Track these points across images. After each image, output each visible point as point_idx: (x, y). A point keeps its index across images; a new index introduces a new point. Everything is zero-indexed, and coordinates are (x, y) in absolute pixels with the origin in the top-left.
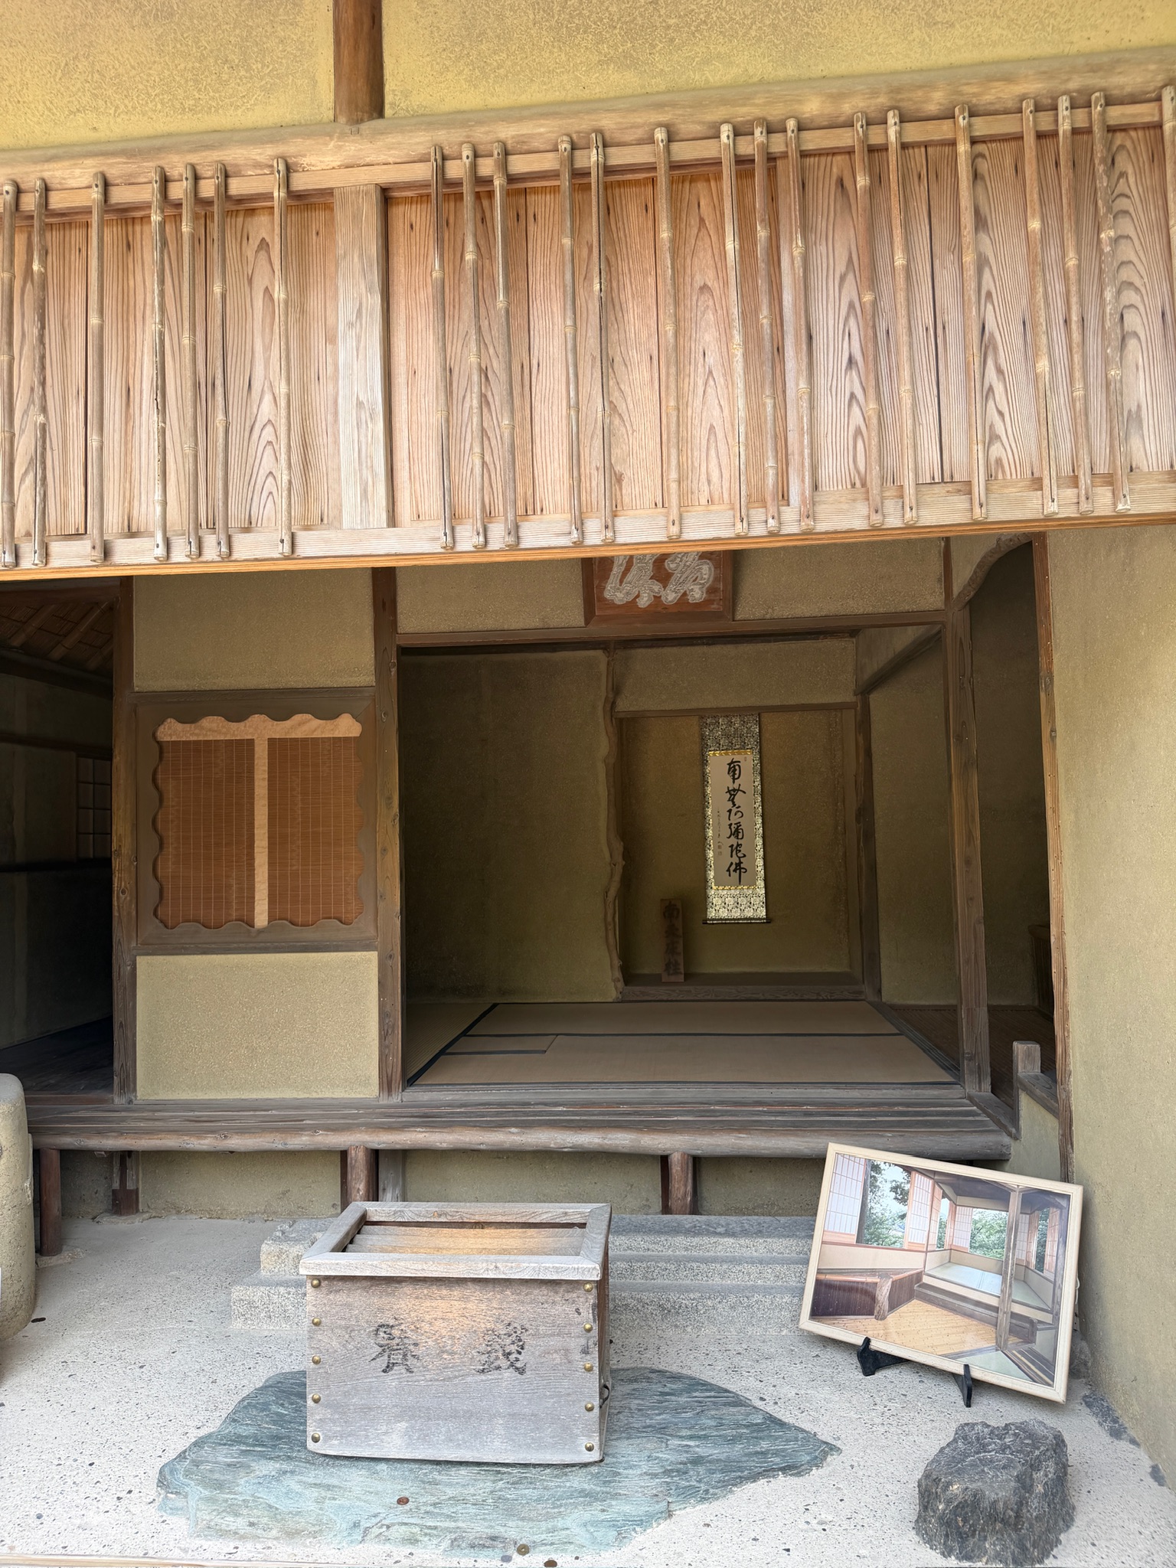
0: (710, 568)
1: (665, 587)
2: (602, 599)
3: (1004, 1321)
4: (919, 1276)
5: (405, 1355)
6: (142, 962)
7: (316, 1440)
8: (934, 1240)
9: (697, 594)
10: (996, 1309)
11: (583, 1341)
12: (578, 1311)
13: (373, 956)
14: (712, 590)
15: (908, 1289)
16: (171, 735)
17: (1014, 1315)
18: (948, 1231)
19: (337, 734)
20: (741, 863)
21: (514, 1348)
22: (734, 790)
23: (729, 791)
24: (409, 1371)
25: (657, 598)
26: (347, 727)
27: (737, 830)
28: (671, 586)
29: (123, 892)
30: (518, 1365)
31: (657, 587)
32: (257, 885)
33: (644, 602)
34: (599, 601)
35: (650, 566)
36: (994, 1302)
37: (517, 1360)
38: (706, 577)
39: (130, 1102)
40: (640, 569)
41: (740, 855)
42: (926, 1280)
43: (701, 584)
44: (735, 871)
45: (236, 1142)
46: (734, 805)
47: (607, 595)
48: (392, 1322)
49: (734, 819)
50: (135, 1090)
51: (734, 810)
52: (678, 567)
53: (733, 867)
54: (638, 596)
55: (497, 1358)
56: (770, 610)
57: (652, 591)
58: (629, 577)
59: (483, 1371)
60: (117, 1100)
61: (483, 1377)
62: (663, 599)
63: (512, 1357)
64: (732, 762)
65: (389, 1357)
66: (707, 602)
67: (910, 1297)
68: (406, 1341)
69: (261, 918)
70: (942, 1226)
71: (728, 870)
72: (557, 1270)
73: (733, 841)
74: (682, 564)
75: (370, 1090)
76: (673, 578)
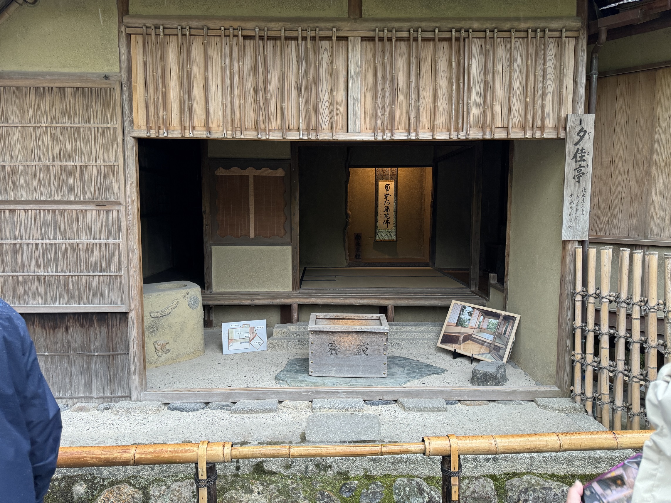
3: (492, 347)
4: (471, 334)
5: (336, 351)
6: (214, 248)
7: (311, 372)
8: (477, 326)
10: (491, 344)
11: (383, 347)
12: (382, 340)
13: (290, 248)
15: (468, 338)
16: (220, 173)
17: (495, 345)
18: (482, 324)
19: (277, 175)
20: (388, 220)
21: (365, 349)
22: (387, 195)
23: (385, 195)
24: (337, 355)
26: (280, 172)
27: (387, 209)
29: (207, 225)
30: (366, 353)
32: (251, 224)
36: (491, 342)
39: (211, 292)
41: (388, 217)
42: (473, 336)
44: (386, 223)
45: (257, 302)
46: (387, 200)
48: (333, 343)
49: (387, 205)
50: (212, 289)
51: (387, 202)
53: (386, 222)
55: (361, 351)
59: (357, 355)
60: (206, 292)
63: (365, 351)
64: (387, 185)
65: (332, 351)
67: (468, 339)
68: (336, 347)
69: (252, 235)
70: (480, 323)
71: (384, 223)
72: (378, 329)
73: (386, 213)
75: (289, 289)
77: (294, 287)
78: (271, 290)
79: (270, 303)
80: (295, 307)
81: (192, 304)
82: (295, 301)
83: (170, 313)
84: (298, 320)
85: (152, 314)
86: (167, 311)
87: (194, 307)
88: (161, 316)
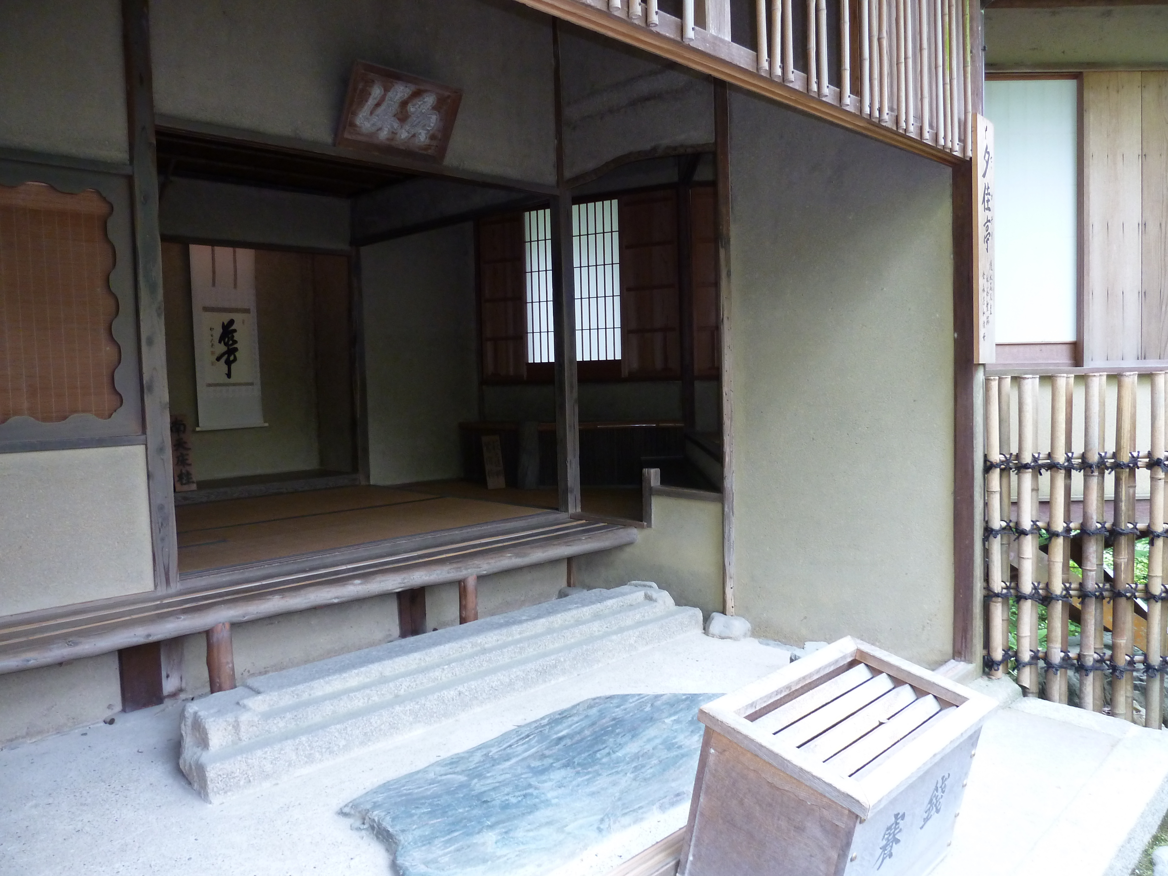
0: (437, 119)
1: (402, 126)
2: (352, 125)
9: (422, 138)
13: (139, 451)
14: (433, 138)
25: (394, 134)
28: (407, 127)
31: (396, 125)
33: (384, 135)
34: (347, 126)
35: (397, 105)
38: (432, 125)
40: (388, 106)
43: (427, 130)
47: (358, 122)
52: (415, 112)
54: (380, 129)
57: (392, 127)
58: (380, 110)
62: (398, 135)
66: (428, 147)
74: (419, 110)
75: (144, 584)
76: (410, 120)
77: (162, 574)
82: (210, 621)
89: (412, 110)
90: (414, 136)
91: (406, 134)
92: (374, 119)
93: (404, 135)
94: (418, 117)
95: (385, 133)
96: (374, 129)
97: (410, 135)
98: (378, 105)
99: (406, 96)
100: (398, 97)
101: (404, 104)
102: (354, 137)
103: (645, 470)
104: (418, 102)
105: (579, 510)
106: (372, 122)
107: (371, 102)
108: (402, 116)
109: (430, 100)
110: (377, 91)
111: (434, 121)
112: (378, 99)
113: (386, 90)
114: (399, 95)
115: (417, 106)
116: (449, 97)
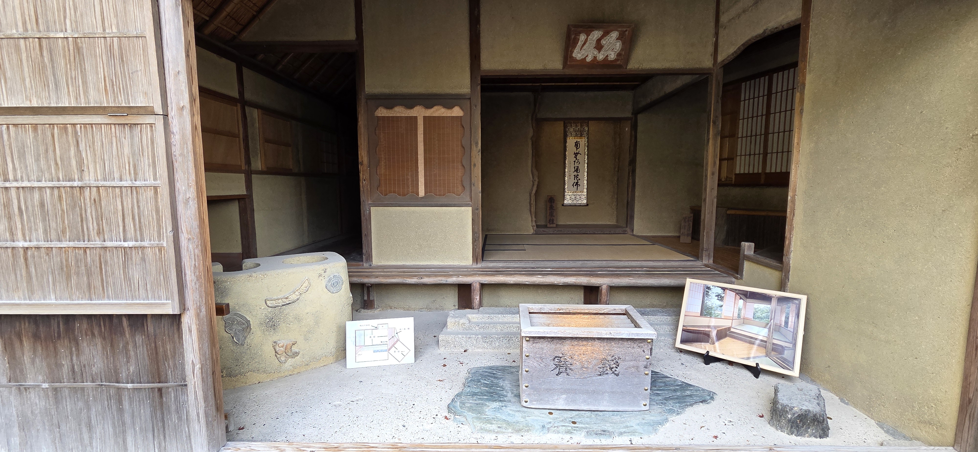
0: (620, 45)
1: (599, 52)
2: (571, 57)
3: (769, 346)
4: (729, 329)
5: (566, 369)
6: (373, 209)
7: (526, 402)
8: (736, 315)
9: (612, 56)
11: (645, 363)
12: (644, 351)
13: (470, 209)
14: (619, 55)
16: (381, 114)
18: (743, 312)
19: (453, 115)
20: (578, 182)
21: (614, 366)
22: (577, 153)
23: (575, 154)
24: (568, 374)
25: (595, 57)
26: (457, 112)
27: (577, 169)
28: (602, 52)
29: (364, 181)
30: (616, 372)
31: (596, 52)
32: (419, 179)
33: (589, 59)
34: (570, 58)
35: (595, 42)
36: (765, 339)
37: (616, 370)
38: (618, 48)
39: (371, 265)
40: (590, 43)
41: (578, 179)
42: (732, 330)
43: (615, 51)
44: (575, 185)
45: (426, 280)
46: (576, 159)
47: (574, 55)
48: (561, 355)
49: (576, 165)
50: (372, 260)
51: (577, 161)
52: (606, 43)
54: (587, 56)
55: (607, 370)
56: (641, 65)
57: (593, 54)
58: (585, 47)
59: (600, 375)
60: (365, 265)
61: (600, 377)
62: (598, 58)
63: (613, 370)
64: (577, 142)
65: (559, 369)
66: (616, 60)
68: (567, 363)
69: (422, 192)
70: (740, 310)
71: (573, 185)
72: (637, 334)
73: (575, 173)
74: (608, 42)
75: (469, 262)
76: (603, 48)
77: (475, 259)
78: (446, 264)
79: (444, 282)
80: (477, 287)
81: (332, 286)
82: (475, 280)
83: (298, 299)
84: (481, 305)
85: (268, 302)
86: (294, 297)
87: (335, 290)
88: (283, 305)
89: (604, 42)
90: (607, 56)
91: (603, 56)
92: (583, 52)
93: (601, 57)
94: (608, 46)
95: (590, 58)
96: (583, 57)
97: (605, 56)
98: (584, 44)
99: (600, 36)
100: (594, 38)
101: (599, 41)
102: (573, 63)
103: (743, 243)
104: (608, 37)
105: (711, 261)
106: (582, 54)
107: (580, 44)
108: (599, 47)
109: (614, 35)
110: (582, 37)
111: (618, 45)
112: (584, 41)
113: (588, 35)
114: (596, 36)
115: (607, 40)
116: (626, 30)
